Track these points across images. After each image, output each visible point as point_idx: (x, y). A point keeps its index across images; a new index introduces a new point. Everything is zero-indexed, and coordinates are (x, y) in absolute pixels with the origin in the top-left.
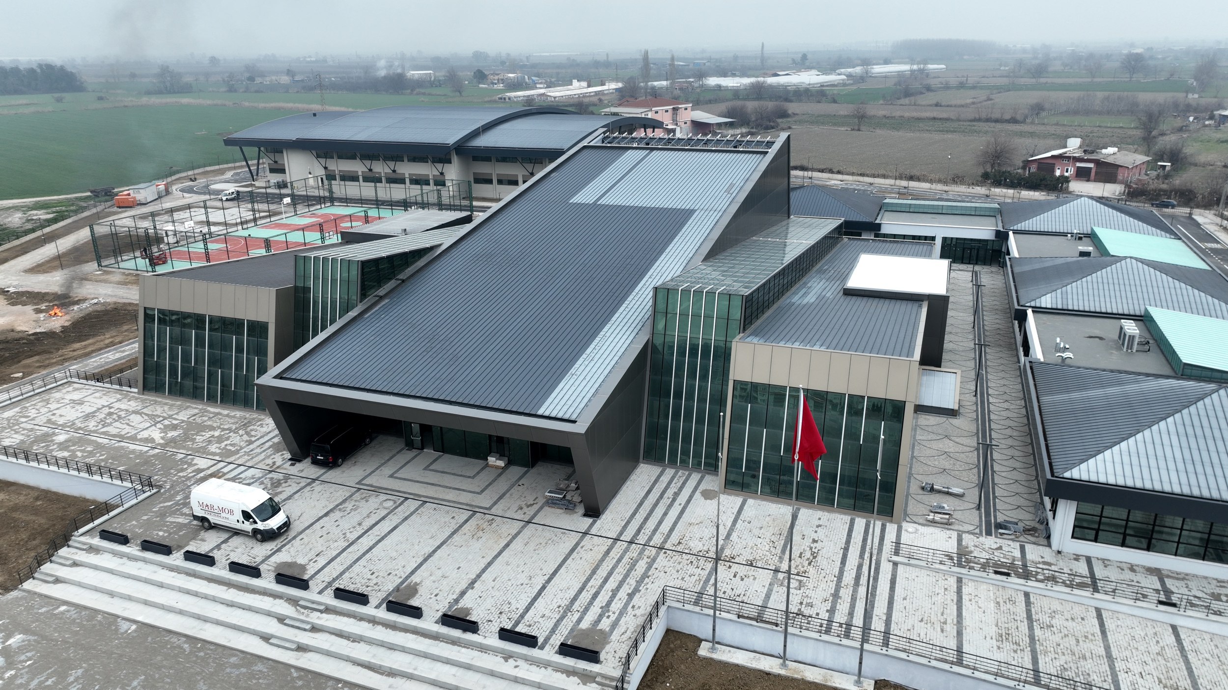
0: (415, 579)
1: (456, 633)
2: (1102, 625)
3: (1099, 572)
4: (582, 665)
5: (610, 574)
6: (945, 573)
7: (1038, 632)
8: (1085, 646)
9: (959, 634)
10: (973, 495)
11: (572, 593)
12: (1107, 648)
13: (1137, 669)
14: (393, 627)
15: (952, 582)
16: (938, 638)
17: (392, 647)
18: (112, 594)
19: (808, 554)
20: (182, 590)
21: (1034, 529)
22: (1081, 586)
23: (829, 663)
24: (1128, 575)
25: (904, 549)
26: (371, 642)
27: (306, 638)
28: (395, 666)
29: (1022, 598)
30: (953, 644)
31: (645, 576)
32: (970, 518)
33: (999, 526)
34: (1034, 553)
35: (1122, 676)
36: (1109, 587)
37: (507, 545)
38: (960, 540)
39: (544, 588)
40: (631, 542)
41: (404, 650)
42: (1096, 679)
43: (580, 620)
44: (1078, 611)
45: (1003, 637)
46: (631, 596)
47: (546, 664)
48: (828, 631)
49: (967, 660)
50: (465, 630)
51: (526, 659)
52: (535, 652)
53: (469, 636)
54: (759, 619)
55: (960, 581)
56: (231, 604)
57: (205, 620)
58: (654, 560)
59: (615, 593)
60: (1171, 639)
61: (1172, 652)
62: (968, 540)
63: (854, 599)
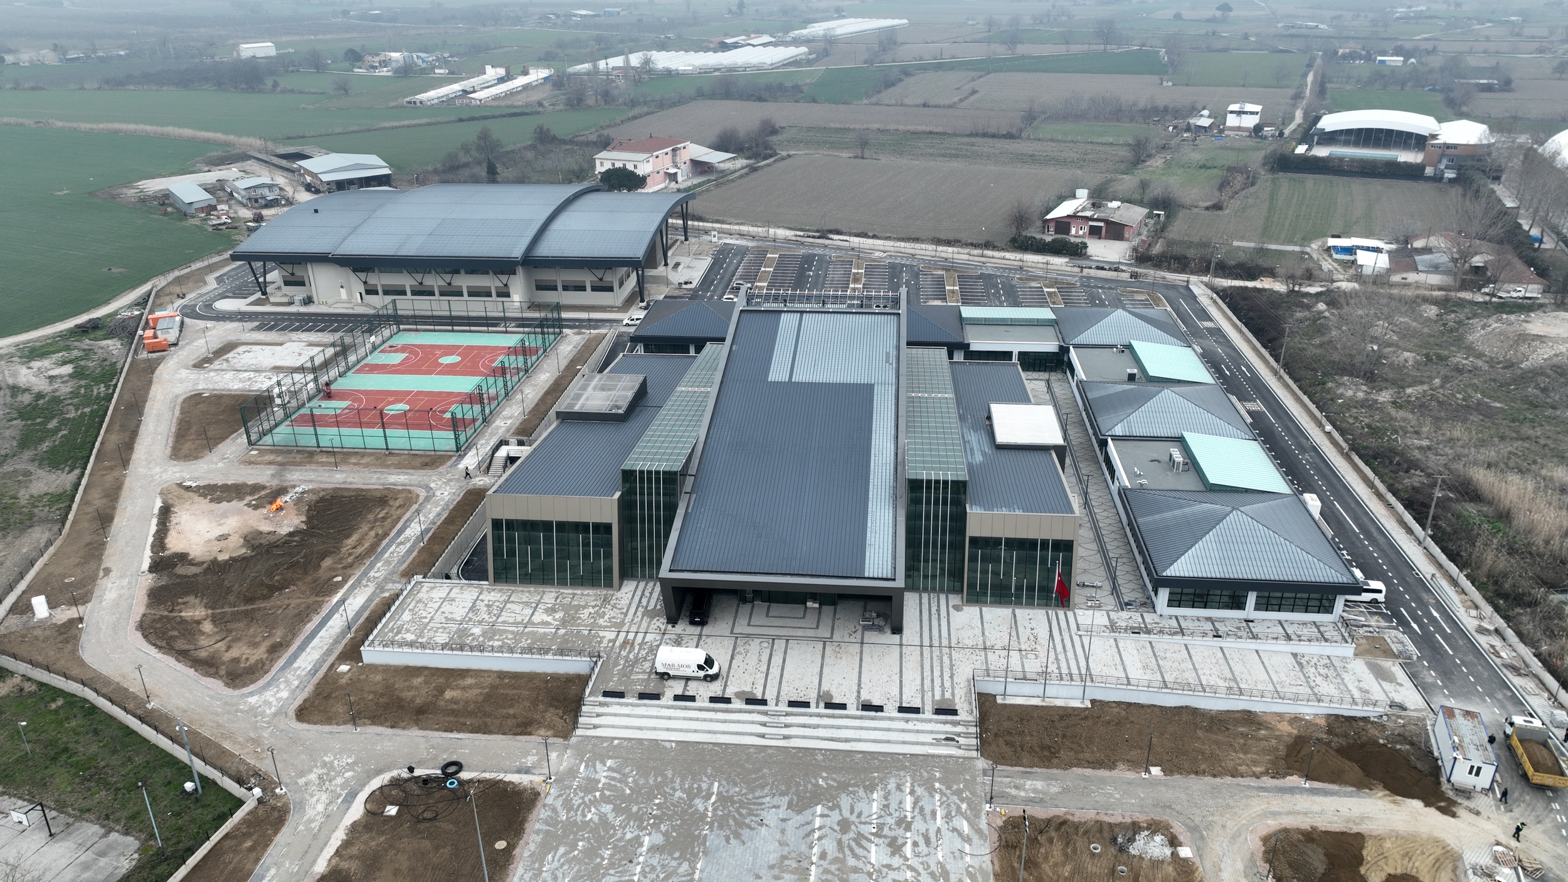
0: (825, 688)
1: (873, 714)
2: (1189, 653)
3: (1183, 625)
4: (950, 718)
5: (932, 668)
6: (1107, 637)
7: (1161, 662)
8: (1184, 665)
9: (1125, 669)
10: (1107, 586)
11: (919, 682)
12: (1193, 664)
13: (1208, 672)
14: (833, 716)
15: (1112, 641)
16: (1116, 674)
17: (839, 727)
18: (640, 728)
19: (1032, 638)
20: (684, 719)
21: (1145, 603)
22: (1176, 633)
23: (1065, 695)
24: (1197, 623)
25: (1081, 627)
26: (825, 727)
27: (786, 731)
28: (848, 736)
29: (1148, 645)
30: (1123, 675)
31: (952, 666)
32: (1110, 601)
33: (1127, 604)
34: (1149, 618)
35: (1202, 677)
36: (1189, 632)
37: (861, 660)
38: (1109, 616)
39: (901, 682)
40: (931, 646)
41: (847, 727)
42: (1191, 681)
43: (933, 695)
44: (1176, 647)
45: (1145, 667)
46: (952, 677)
47: (930, 721)
48: (1062, 679)
49: (1132, 682)
50: (876, 711)
51: (917, 720)
52: (920, 716)
53: (879, 714)
54: (1025, 678)
55: (1116, 640)
56: (725, 721)
57: (715, 732)
58: (951, 655)
59: (942, 676)
60: (1221, 654)
61: (1222, 661)
62: (1113, 615)
63: (1067, 660)
